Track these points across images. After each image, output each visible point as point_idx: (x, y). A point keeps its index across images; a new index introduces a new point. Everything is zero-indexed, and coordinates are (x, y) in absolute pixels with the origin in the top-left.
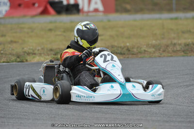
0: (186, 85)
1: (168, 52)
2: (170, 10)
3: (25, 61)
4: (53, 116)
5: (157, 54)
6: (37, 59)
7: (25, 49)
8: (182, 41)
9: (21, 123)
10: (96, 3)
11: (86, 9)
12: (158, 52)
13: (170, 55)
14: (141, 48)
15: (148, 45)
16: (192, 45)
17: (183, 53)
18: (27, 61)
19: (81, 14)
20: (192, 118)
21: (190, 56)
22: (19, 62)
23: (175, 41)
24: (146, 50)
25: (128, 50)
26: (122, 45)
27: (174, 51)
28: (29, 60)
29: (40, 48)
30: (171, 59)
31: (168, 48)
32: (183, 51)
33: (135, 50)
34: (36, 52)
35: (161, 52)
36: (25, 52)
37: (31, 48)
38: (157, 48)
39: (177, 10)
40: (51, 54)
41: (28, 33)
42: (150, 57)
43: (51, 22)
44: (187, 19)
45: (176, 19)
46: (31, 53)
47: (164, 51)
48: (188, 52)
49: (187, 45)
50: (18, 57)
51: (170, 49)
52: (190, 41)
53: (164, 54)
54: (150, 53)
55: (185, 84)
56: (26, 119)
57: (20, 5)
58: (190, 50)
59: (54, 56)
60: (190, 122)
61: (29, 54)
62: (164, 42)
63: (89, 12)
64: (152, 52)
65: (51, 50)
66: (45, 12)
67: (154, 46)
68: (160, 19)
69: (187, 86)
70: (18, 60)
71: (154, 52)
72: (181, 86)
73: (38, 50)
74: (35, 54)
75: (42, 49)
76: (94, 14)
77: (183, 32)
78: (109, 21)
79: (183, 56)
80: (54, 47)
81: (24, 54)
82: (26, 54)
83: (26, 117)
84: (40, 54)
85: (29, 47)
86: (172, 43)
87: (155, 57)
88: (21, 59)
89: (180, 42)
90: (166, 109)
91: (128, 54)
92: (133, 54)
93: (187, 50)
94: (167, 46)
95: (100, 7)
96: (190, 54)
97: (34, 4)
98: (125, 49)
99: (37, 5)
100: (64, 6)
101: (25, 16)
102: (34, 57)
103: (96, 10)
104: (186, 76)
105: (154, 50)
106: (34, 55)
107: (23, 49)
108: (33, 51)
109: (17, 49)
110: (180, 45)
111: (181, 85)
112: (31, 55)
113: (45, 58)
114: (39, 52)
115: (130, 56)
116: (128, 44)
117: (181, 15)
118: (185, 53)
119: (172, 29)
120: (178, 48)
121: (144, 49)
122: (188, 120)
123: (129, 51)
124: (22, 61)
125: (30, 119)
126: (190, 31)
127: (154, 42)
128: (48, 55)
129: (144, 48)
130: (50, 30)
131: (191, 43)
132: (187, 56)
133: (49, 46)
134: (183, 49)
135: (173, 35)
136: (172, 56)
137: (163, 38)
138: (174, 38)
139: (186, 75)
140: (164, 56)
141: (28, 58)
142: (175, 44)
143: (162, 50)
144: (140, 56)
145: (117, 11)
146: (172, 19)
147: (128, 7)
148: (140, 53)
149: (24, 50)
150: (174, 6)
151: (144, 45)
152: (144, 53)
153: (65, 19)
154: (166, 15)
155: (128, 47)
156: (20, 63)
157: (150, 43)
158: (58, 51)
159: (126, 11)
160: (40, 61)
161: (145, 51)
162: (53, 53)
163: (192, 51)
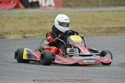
1: (97, 33)
2: (98, 6)
3: (4, 38)
4: (22, 74)
5: (89, 34)
6: (12, 37)
7: (5, 30)
8: (106, 26)
9: (2, 78)
10: (50, 1)
11: (43, 5)
12: (90, 33)
13: (97, 34)
14: (79, 30)
15: (83, 29)
16: (112, 29)
17: (106, 34)
18: (5, 38)
19: (40, 8)
21: (111, 35)
22: (0, 38)
23: (101, 26)
24: (82, 31)
27: (100, 32)
28: (7, 37)
29: (14, 30)
31: (96, 30)
32: (106, 32)
34: (11, 32)
35: (92, 33)
36: (4, 32)
37: (8, 29)
38: (89, 30)
39: (102, 6)
40: (21, 34)
41: (6, 20)
42: (85, 36)
43: (21, 13)
44: (108, 11)
45: (102, 11)
46: (8, 33)
47: (94, 32)
48: (109, 33)
49: (108, 28)
51: (97, 31)
52: (110, 26)
53: (94, 34)
54: (85, 33)
56: (5, 75)
57: (1, 2)
58: (110, 31)
59: (23, 35)
60: (110, 78)
61: (7, 33)
62: (94, 26)
63: (45, 7)
64: (86, 33)
65: (21, 31)
66: (17, 7)
67: (87, 29)
68: (91, 11)
71: (87, 33)
73: (13, 31)
74: (11, 34)
75: (15, 30)
76: (49, 8)
77: (106, 20)
79: (106, 35)
80: (23, 29)
81: (4, 34)
82: (5, 34)
83: (5, 74)
85: (7, 29)
86: (99, 27)
87: (88, 36)
89: (104, 26)
90: (95, 70)
93: (109, 32)
94: (96, 29)
95: (53, 4)
96: (110, 34)
97: (10, 2)
99: (12, 2)
100: (30, 3)
101: (4, 9)
102: (10, 36)
103: (50, 6)
105: (87, 31)
106: (10, 34)
107: (3, 30)
108: (10, 32)
110: (104, 28)
112: (8, 34)
113: (17, 36)
114: (14, 33)
117: (104, 9)
118: (107, 34)
119: (99, 18)
120: (103, 30)
121: (81, 30)
122: (109, 76)
124: (2, 38)
125: (7, 75)
126: (110, 20)
127: (87, 26)
128: (19, 34)
130: (21, 18)
131: (111, 27)
132: (109, 36)
133: (20, 29)
134: (106, 31)
135: (99, 22)
136: (98, 35)
137: (93, 24)
138: (100, 24)
140: (94, 35)
141: (7, 36)
142: (101, 28)
143: (92, 31)
145: (63, 6)
146: (98, 12)
147: (71, 4)
149: (3, 31)
150: (100, 3)
151: (81, 28)
152: (81, 33)
153: (30, 11)
154: (95, 9)
157: (85, 27)
158: (26, 32)
159: (70, 6)
160: (14, 38)
161: (82, 32)
162: (22, 33)
163: (112, 32)
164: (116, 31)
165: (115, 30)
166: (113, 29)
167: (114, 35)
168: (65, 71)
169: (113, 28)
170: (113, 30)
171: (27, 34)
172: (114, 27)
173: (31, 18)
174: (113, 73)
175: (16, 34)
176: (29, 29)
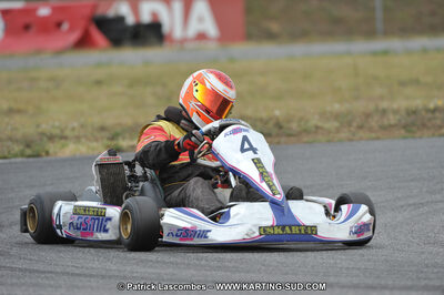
0: (414, 204)
1: (371, 130)
2: (370, 34)
3: (43, 153)
5: (344, 134)
6: (70, 149)
7: (44, 126)
8: (401, 104)
10: (201, 20)
11: (178, 33)
12: (346, 130)
13: (373, 135)
14: (307, 121)
15: (323, 115)
16: (423, 113)
17: (403, 132)
18: (47, 153)
19: (166, 44)
20: (430, 279)
21: (420, 138)
22: (29, 156)
23: (384, 105)
24: (320, 124)
25: (279, 126)
26: (264, 115)
27: (383, 128)
28: (51, 151)
29: (76, 124)
30: (378, 144)
31: (370, 120)
32: (405, 127)
33: (294, 126)
34: (68, 133)
35: (352, 129)
36: (43, 134)
37: (57, 124)
38: (345, 120)
39: (387, 33)
40: (102, 138)
41: (47, 90)
42: (329, 141)
43: (99, 65)
44: (409, 52)
45: (386, 53)
46: (57, 136)
47: (360, 127)
48: (414, 129)
49: (413, 112)
50: (28, 146)
51: (374, 122)
52: (418, 103)
53: (361, 134)
54: (329, 132)
55: (411, 202)
56: (51, 286)
57: (27, 27)
58: (419, 123)
59: (109, 143)
61: (51, 138)
62: (360, 106)
63: (184, 41)
64: (334, 130)
65: (103, 129)
66: (84, 42)
67: (337, 116)
68: (349, 53)
69: (417, 206)
70: (28, 152)
71: (338, 130)
72: (402, 207)
73: (73, 129)
74: (65, 138)
75: (82, 126)
76: (197, 44)
77: (403, 84)
78: (232, 60)
79: (405, 138)
80: (110, 121)
81: (41, 140)
82: (45, 139)
83: (52, 283)
84: (78, 139)
85: (51, 123)
86: (377, 110)
87: (341, 141)
88: (33, 149)
89: (395, 106)
90: (369, 260)
91: (278, 135)
92: (289, 135)
93: (413, 124)
94: (368, 115)
95: (211, 29)
96: (419, 134)
97: (59, 25)
98: (271, 124)
99: (65, 26)
100: (128, 28)
101: (39, 52)
102: (63, 146)
103: (202, 36)
104: (412, 183)
105: (336, 124)
106: (63, 141)
107: (38, 126)
108: (62, 131)
109: (25, 126)
110: (396, 112)
111: (402, 203)
112: (56, 140)
113: (89, 147)
114: (76, 133)
115: (283, 139)
116: (277, 113)
117: (395, 43)
118: (408, 131)
120: (392, 119)
122: (423, 283)
123: (281, 127)
124: (38, 156)
125: (60, 287)
126: (416, 82)
127: (337, 106)
128: (96, 140)
129: (315, 121)
130: (99, 83)
131: (420, 107)
132: (414, 138)
133: (97, 120)
134: (403, 122)
135: (378, 91)
136: (378, 138)
137: (356, 98)
138: (381, 98)
139: (412, 180)
140: (361, 139)
141: (51, 147)
142: (384, 112)
143: (355, 124)
144: (305, 139)
145: (248, 37)
146: (374, 54)
147: (275, 27)
148: (306, 131)
149: (40, 130)
150: (379, 25)
151: (315, 114)
152: (316, 132)
153: (131, 58)
154: (361, 46)
155: (277, 119)
156: (31, 160)
157: (328, 109)
158: (119, 130)
159: (270, 36)
160: (78, 153)
161: (317, 127)
162: (106, 134)
163: (424, 125)
164: (438, 122)
165: (434, 118)
166: (430, 115)
167: (433, 135)
168: (263, 268)
169: (428, 110)
170: (430, 119)
171: (124, 138)
172: (432, 106)
173: (134, 82)
174: (435, 270)
175: (83, 140)
176: (128, 121)
